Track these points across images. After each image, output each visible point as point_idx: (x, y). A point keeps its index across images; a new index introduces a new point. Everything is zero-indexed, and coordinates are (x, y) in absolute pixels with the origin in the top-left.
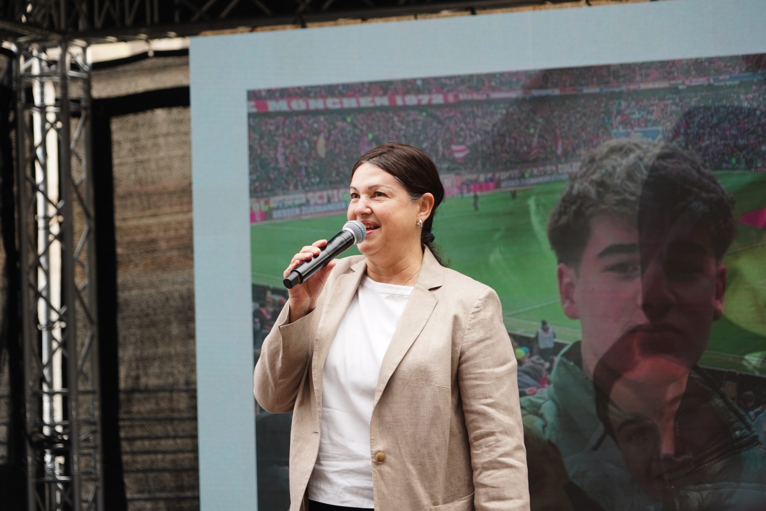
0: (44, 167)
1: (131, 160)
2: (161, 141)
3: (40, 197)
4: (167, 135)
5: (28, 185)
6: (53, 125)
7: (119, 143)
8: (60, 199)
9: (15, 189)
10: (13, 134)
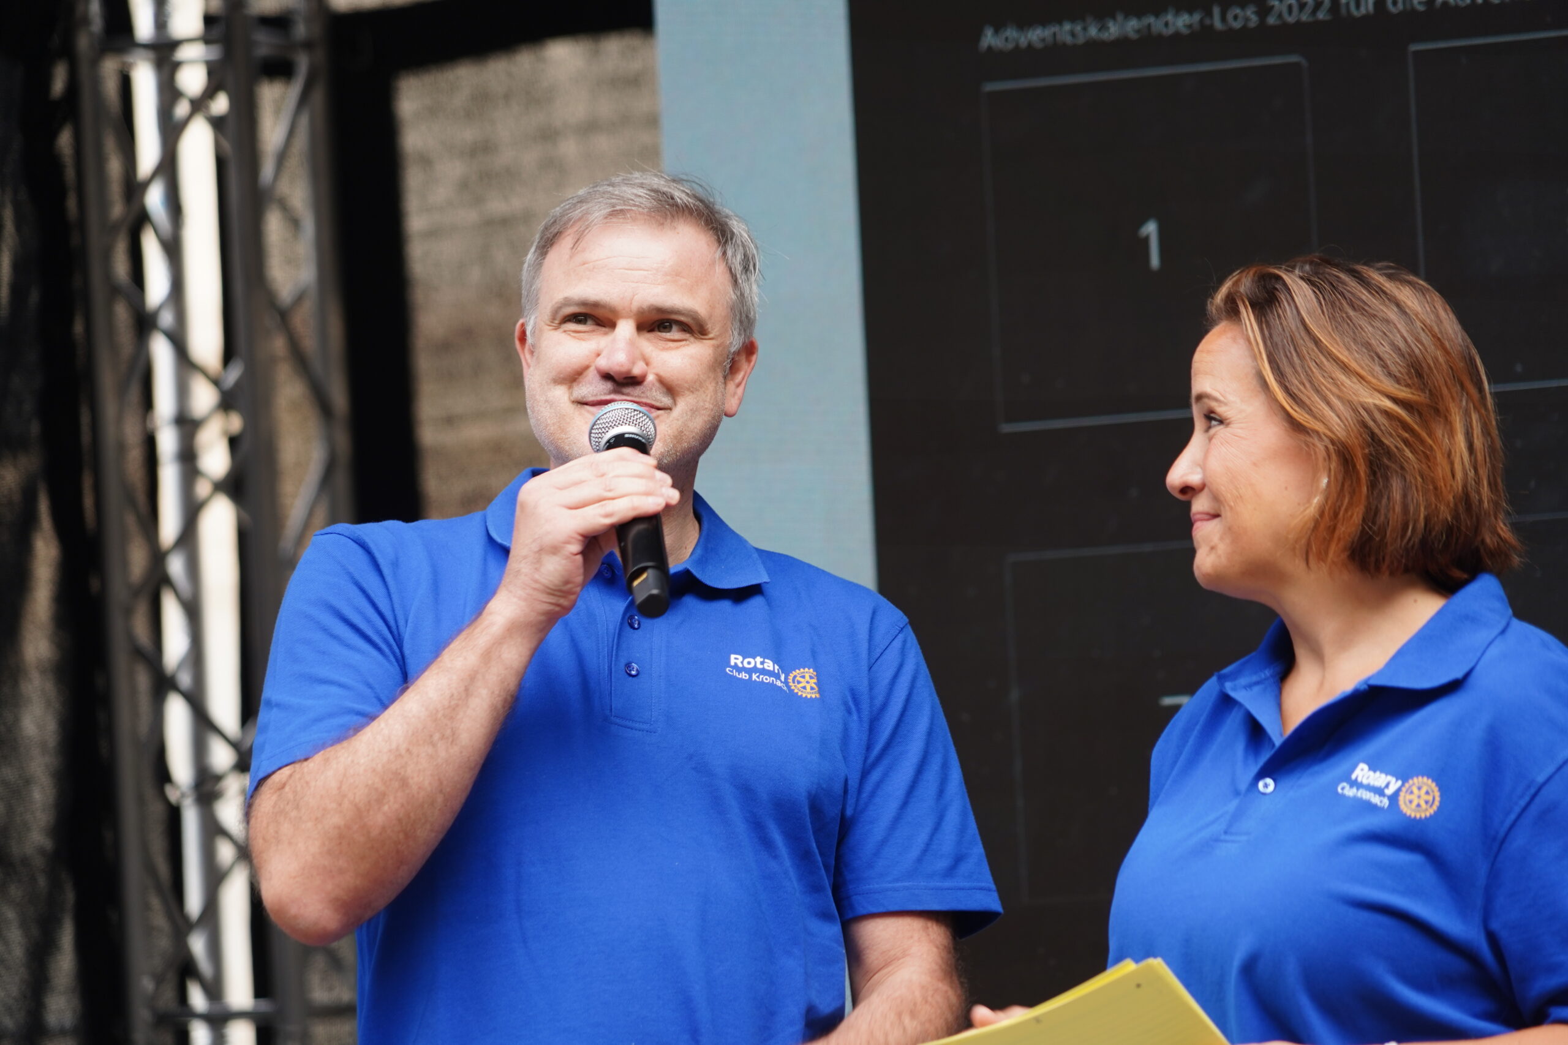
0: (173, 250)
1: (469, 216)
2: (569, 148)
3: (161, 351)
4: (590, 128)
5: (122, 313)
6: (199, 105)
7: (426, 161)
8: (229, 354)
10: (65, 140)
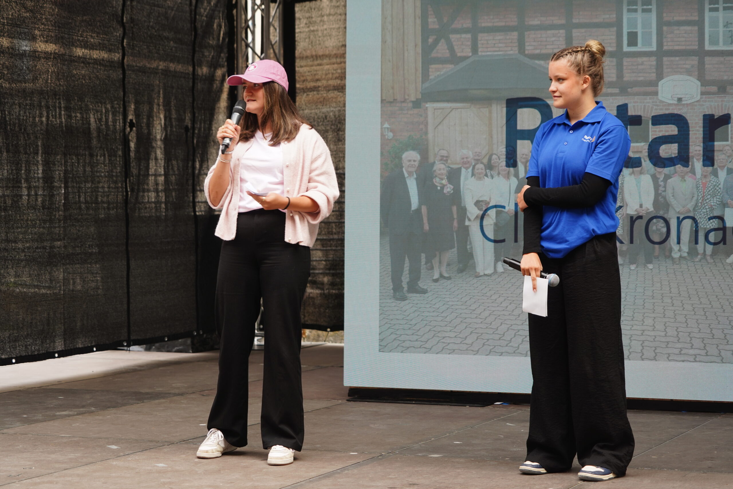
0: (253, 33)
1: (307, 30)
2: (325, 18)
3: (250, 51)
4: (330, 15)
5: (243, 44)
6: (259, 7)
7: (300, 19)
8: (262, 53)
9: (235, 45)
10: (235, 11)
